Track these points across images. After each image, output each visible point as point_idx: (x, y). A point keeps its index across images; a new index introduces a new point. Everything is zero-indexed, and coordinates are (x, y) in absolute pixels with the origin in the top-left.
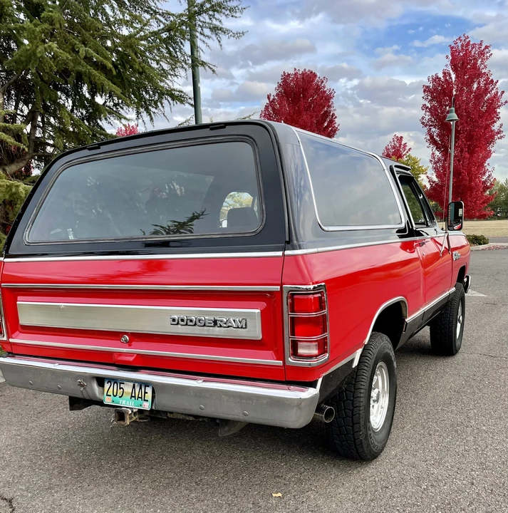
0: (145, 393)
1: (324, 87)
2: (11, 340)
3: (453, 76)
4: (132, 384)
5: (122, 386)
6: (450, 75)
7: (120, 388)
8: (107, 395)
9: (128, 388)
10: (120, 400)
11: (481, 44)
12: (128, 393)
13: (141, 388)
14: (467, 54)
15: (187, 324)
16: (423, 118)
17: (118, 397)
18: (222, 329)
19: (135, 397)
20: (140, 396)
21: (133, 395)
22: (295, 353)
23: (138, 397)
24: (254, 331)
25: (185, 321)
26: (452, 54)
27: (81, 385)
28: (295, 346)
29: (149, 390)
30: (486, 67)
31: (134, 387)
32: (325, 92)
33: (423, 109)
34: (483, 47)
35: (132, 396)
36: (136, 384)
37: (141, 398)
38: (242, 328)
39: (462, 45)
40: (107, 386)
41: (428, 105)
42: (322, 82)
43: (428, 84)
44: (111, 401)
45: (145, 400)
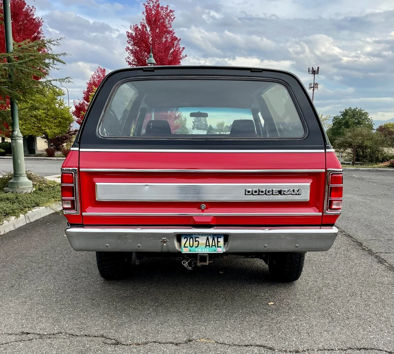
0: (218, 242)
1: (33, 15)
2: (84, 214)
3: (148, 29)
4: (206, 237)
5: (197, 239)
6: (146, 28)
7: (196, 241)
8: (184, 247)
9: (202, 240)
10: (197, 249)
11: (167, 8)
12: (202, 244)
13: (214, 239)
14: (158, 13)
15: (259, 194)
16: (128, 58)
17: (194, 247)
18: (284, 196)
19: (209, 246)
20: (214, 244)
21: (208, 244)
22: (330, 207)
23: (212, 246)
24: (305, 196)
25: (258, 192)
26: (147, 11)
27: (164, 242)
28: (331, 203)
29: (221, 240)
30: (171, 27)
31: (208, 239)
32: (34, 19)
33: (127, 51)
34: (169, 11)
35: (206, 246)
36: (209, 237)
37: (215, 245)
38: (299, 194)
39: (154, 6)
40: (183, 241)
41: (131, 48)
42: (32, 10)
43: (130, 31)
44: (188, 251)
45: (218, 247)
